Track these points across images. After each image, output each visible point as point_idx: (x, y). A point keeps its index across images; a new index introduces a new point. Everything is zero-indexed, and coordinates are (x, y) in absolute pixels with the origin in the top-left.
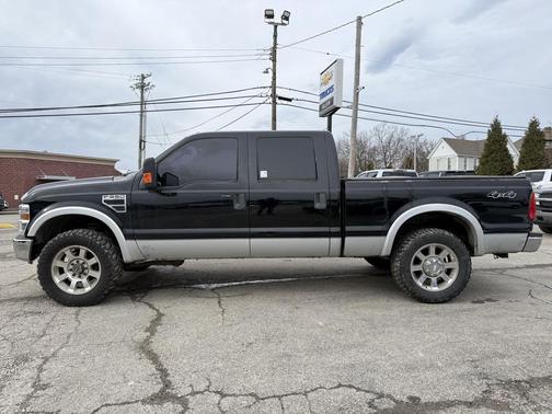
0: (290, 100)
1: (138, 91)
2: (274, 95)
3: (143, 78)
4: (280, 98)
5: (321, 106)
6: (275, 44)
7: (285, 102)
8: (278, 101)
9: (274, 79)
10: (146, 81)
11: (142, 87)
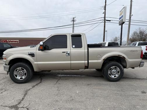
0: (110, 21)
1: (73, 22)
2: (105, 20)
3: (74, 18)
4: (107, 20)
5: (119, 22)
6: (106, 4)
7: (109, 21)
8: (106, 21)
9: (105, 15)
10: (74, 19)
11: (73, 21)
